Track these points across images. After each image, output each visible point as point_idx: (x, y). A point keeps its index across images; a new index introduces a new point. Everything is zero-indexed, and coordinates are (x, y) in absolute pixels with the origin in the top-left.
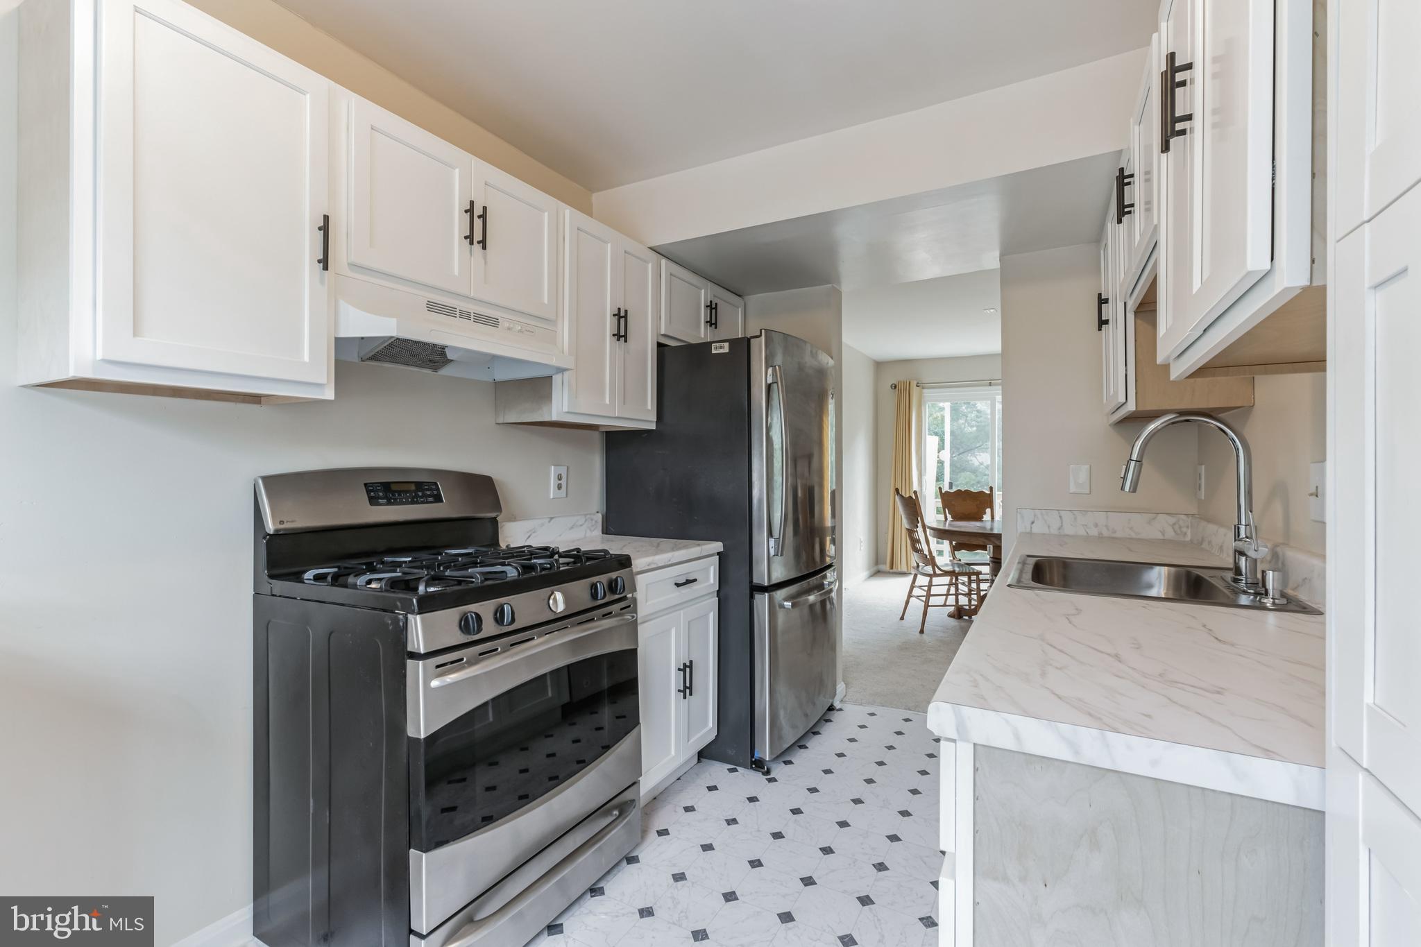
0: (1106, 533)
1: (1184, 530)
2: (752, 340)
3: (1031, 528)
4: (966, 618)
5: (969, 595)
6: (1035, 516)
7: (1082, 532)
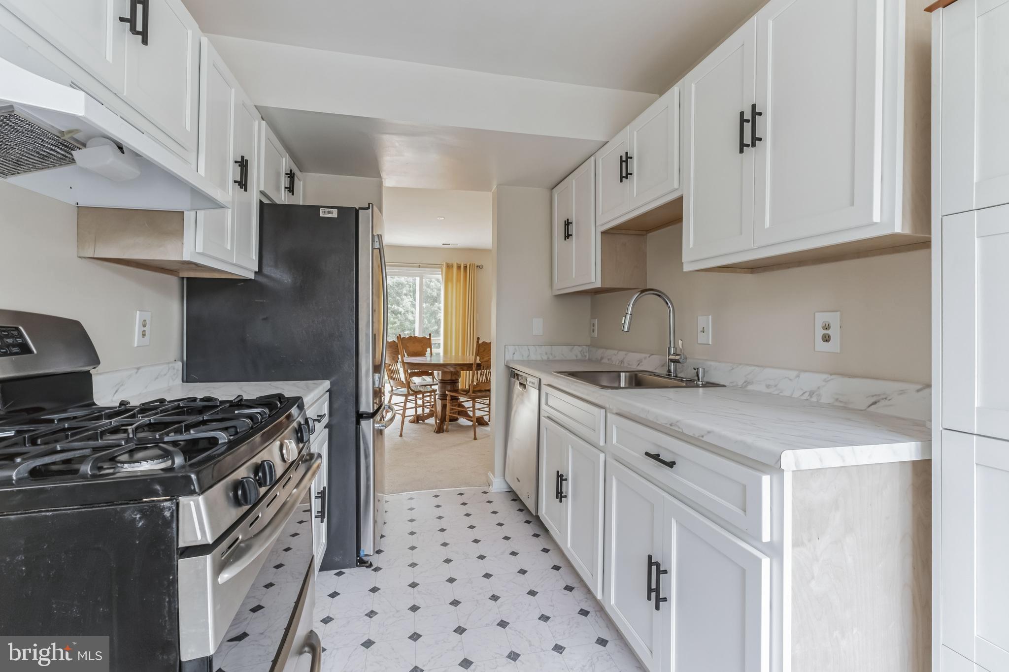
0: (551, 358)
1: (585, 354)
2: (360, 211)
3: (513, 357)
4: (421, 422)
5: (423, 406)
6: (515, 349)
7: (539, 358)
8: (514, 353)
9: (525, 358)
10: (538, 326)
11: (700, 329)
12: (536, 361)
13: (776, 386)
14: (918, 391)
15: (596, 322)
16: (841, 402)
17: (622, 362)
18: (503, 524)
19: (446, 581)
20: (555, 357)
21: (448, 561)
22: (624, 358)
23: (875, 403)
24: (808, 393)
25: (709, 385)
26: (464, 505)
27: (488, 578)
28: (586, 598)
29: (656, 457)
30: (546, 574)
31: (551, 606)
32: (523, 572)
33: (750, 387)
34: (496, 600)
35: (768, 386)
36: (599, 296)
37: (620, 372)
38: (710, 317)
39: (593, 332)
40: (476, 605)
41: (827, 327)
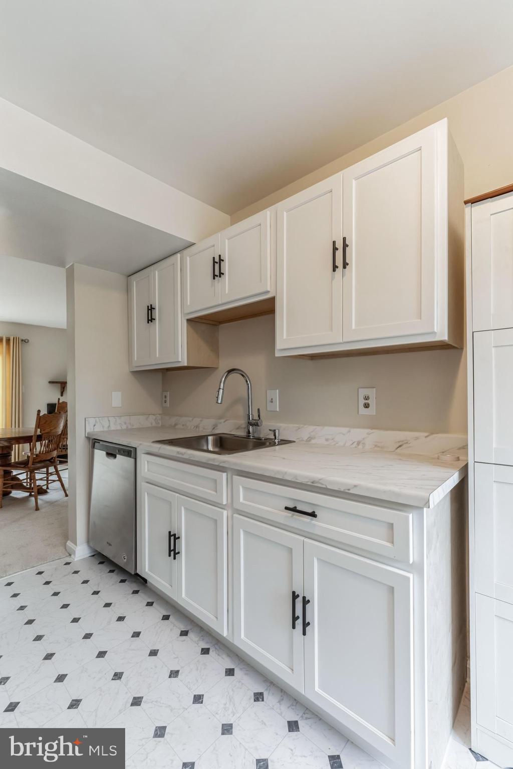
8: (94, 425)
9: (106, 429)
10: (117, 400)
11: (269, 399)
12: (117, 430)
13: (333, 439)
14: (426, 437)
15: (168, 394)
16: (379, 447)
17: (197, 427)
18: (99, 592)
19: (55, 682)
20: (133, 426)
21: (49, 657)
22: (199, 424)
23: (400, 446)
24: (356, 443)
25: (284, 442)
26: (48, 584)
27: (103, 657)
28: (202, 636)
29: (294, 510)
30: (160, 627)
31: (175, 658)
32: (136, 635)
33: (313, 441)
34: (120, 678)
35: (327, 440)
36: (169, 373)
37: (207, 436)
38: (278, 390)
39: (165, 402)
40: (101, 695)
41: (367, 398)
